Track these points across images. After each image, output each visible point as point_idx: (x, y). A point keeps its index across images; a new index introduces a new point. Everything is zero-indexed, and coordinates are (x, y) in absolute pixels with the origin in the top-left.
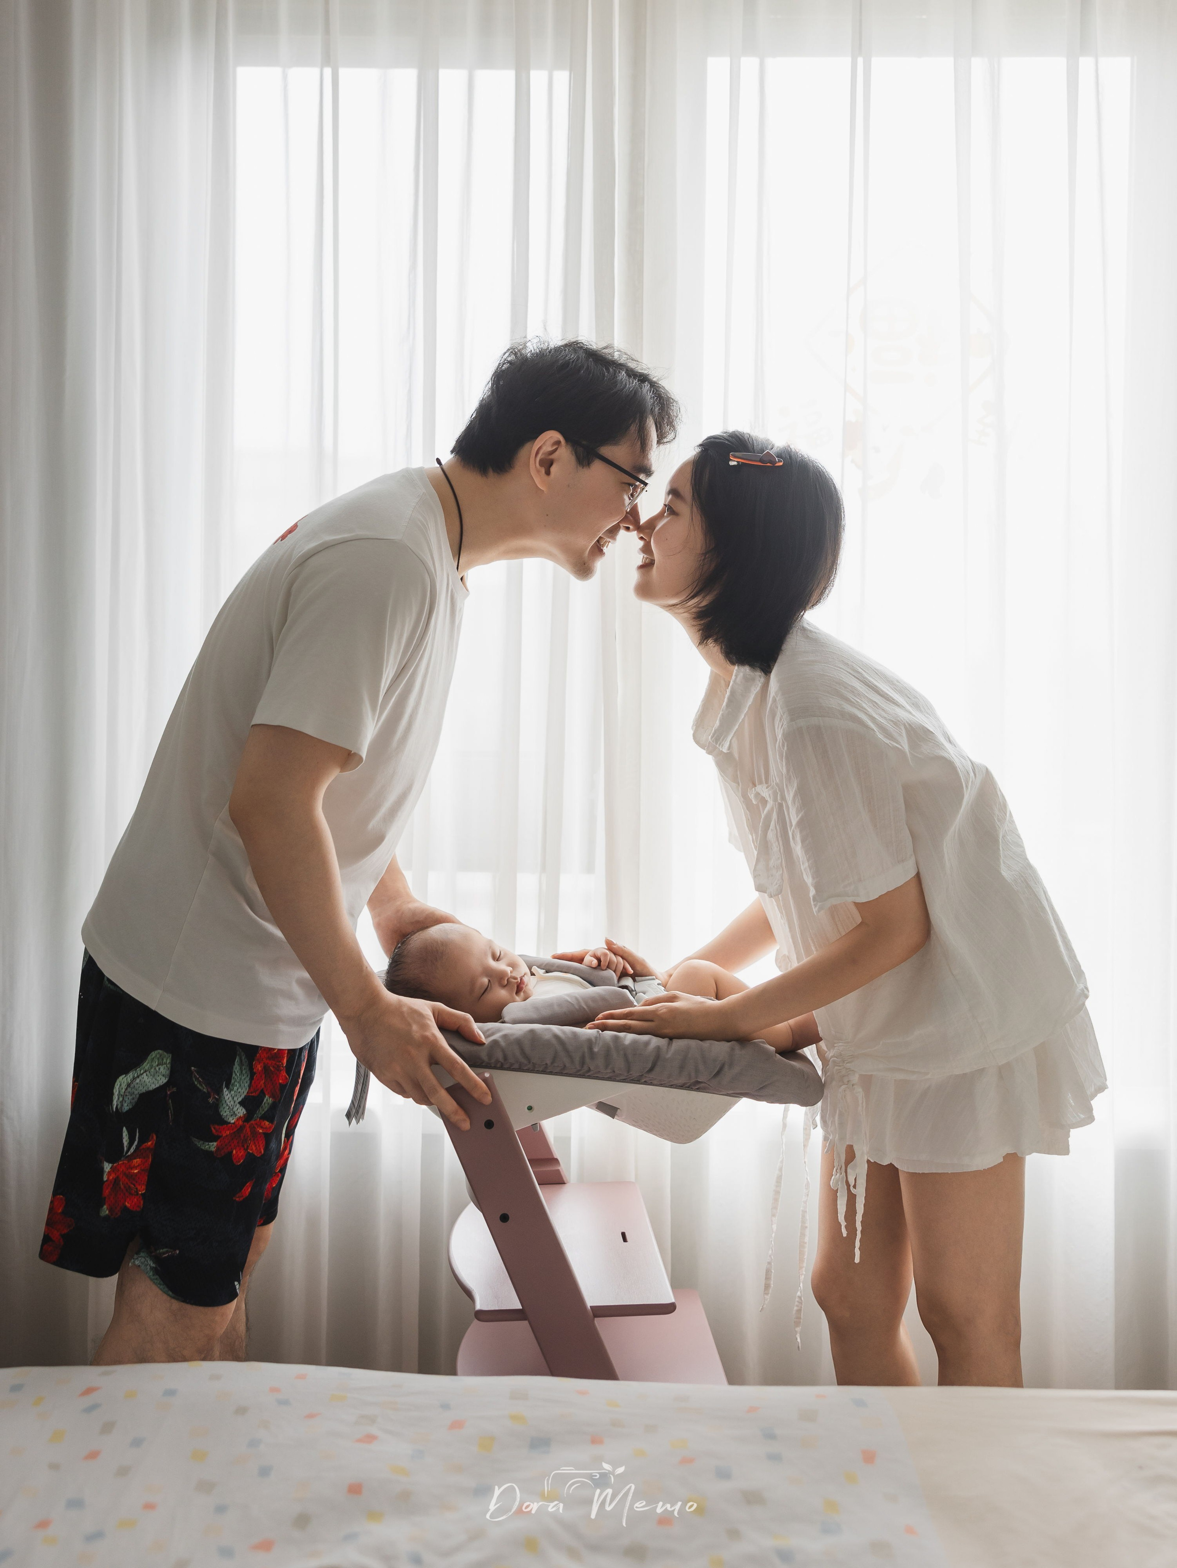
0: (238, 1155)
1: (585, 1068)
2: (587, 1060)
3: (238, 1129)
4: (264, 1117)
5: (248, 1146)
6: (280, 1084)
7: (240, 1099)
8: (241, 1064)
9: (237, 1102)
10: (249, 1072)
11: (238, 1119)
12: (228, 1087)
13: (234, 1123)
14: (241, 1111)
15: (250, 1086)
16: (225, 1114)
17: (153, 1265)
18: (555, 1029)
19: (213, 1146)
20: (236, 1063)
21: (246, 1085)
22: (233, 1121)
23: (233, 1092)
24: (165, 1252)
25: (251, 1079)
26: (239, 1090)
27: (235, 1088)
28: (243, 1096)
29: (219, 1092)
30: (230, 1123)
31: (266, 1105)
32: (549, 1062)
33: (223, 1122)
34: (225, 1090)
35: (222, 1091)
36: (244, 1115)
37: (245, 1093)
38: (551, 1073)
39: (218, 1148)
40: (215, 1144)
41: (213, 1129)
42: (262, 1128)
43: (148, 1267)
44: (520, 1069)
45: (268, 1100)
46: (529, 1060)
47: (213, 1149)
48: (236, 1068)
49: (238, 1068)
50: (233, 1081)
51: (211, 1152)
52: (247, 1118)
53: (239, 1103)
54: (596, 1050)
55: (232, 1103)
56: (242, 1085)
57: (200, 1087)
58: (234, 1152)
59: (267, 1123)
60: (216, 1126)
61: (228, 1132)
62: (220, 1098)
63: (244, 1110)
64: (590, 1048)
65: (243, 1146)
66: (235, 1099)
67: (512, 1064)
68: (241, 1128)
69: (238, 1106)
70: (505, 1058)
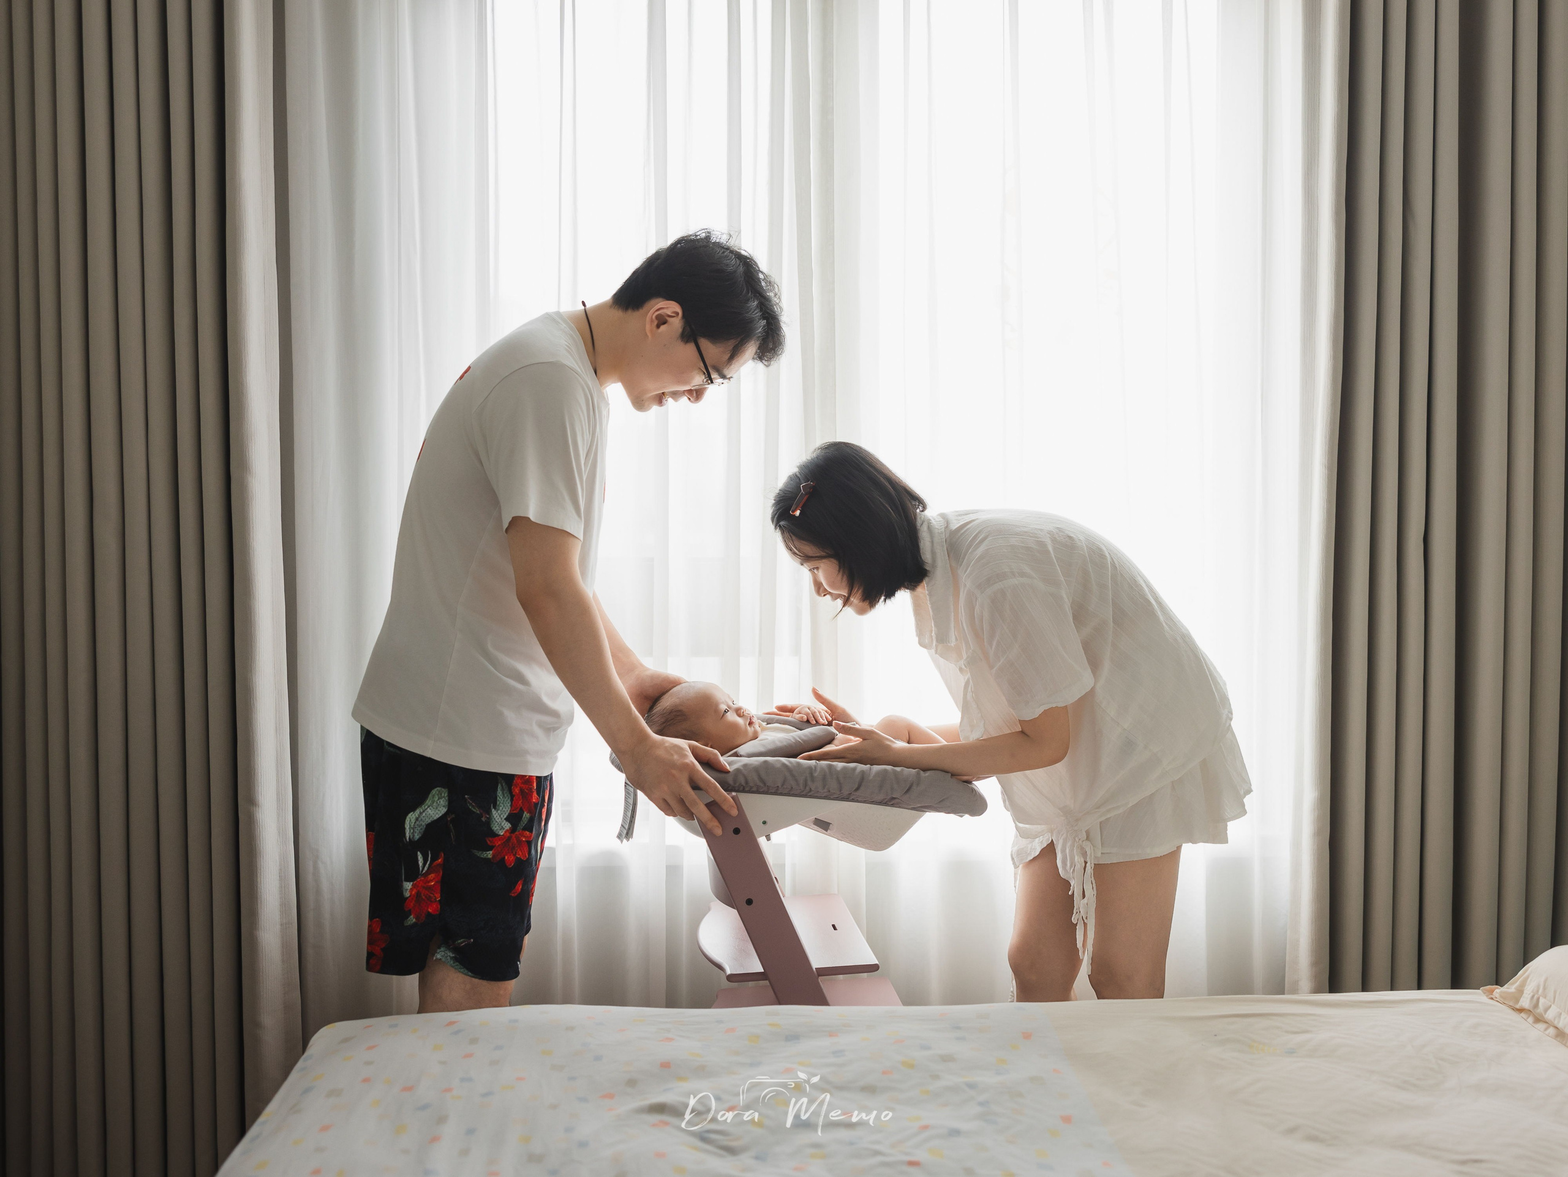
0: (510, 860)
1: (808, 788)
2: (809, 783)
3: (507, 840)
4: (525, 829)
5: (516, 853)
6: (534, 802)
7: (505, 817)
8: (503, 790)
9: (503, 819)
10: (509, 795)
11: (505, 832)
12: (495, 808)
13: (503, 835)
14: (507, 826)
15: (511, 806)
16: (495, 829)
17: (452, 955)
18: (784, 760)
19: (489, 854)
20: (499, 789)
21: (509, 805)
22: (502, 834)
23: (499, 812)
24: (461, 942)
25: (512, 800)
26: (504, 809)
27: (501, 808)
28: (507, 814)
29: (489, 812)
30: (500, 835)
31: (525, 819)
32: (779, 785)
33: (494, 835)
34: (493, 810)
35: (491, 811)
36: (510, 828)
37: (509, 812)
38: (781, 794)
39: (494, 855)
40: (491, 852)
41: (488, 841)
42: (524, 837)
43: (448, 958)
44: (758, 792)
45: (526, 815)
46: (765, 784)
47: (490, 856)
48: (499, 793)
49: (501, 793)
50: (498, 803)
51: (489, 859)
52: (513, 830)
53: (505, 819)
54: (816, 775)
55: (500, 819)
56: (505, 805)
57: (474, 810)
58: (506, 857)
59: (528, 833)
60: (490, 839)
61: (499, 843)
62: (490, 816)
63: (509, 824)
64: (811, 774)
65: (512, 852)
66: (502, 816)
67: (751, 787)
68: (509, 839)
69: (505, 821)
70: (747, 782)
